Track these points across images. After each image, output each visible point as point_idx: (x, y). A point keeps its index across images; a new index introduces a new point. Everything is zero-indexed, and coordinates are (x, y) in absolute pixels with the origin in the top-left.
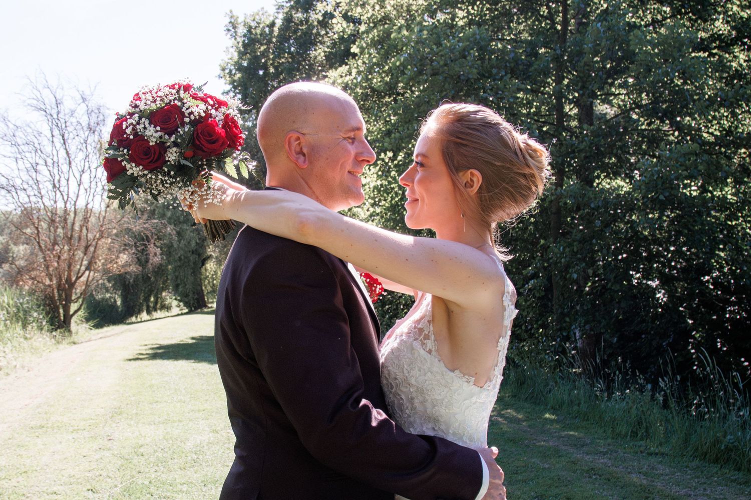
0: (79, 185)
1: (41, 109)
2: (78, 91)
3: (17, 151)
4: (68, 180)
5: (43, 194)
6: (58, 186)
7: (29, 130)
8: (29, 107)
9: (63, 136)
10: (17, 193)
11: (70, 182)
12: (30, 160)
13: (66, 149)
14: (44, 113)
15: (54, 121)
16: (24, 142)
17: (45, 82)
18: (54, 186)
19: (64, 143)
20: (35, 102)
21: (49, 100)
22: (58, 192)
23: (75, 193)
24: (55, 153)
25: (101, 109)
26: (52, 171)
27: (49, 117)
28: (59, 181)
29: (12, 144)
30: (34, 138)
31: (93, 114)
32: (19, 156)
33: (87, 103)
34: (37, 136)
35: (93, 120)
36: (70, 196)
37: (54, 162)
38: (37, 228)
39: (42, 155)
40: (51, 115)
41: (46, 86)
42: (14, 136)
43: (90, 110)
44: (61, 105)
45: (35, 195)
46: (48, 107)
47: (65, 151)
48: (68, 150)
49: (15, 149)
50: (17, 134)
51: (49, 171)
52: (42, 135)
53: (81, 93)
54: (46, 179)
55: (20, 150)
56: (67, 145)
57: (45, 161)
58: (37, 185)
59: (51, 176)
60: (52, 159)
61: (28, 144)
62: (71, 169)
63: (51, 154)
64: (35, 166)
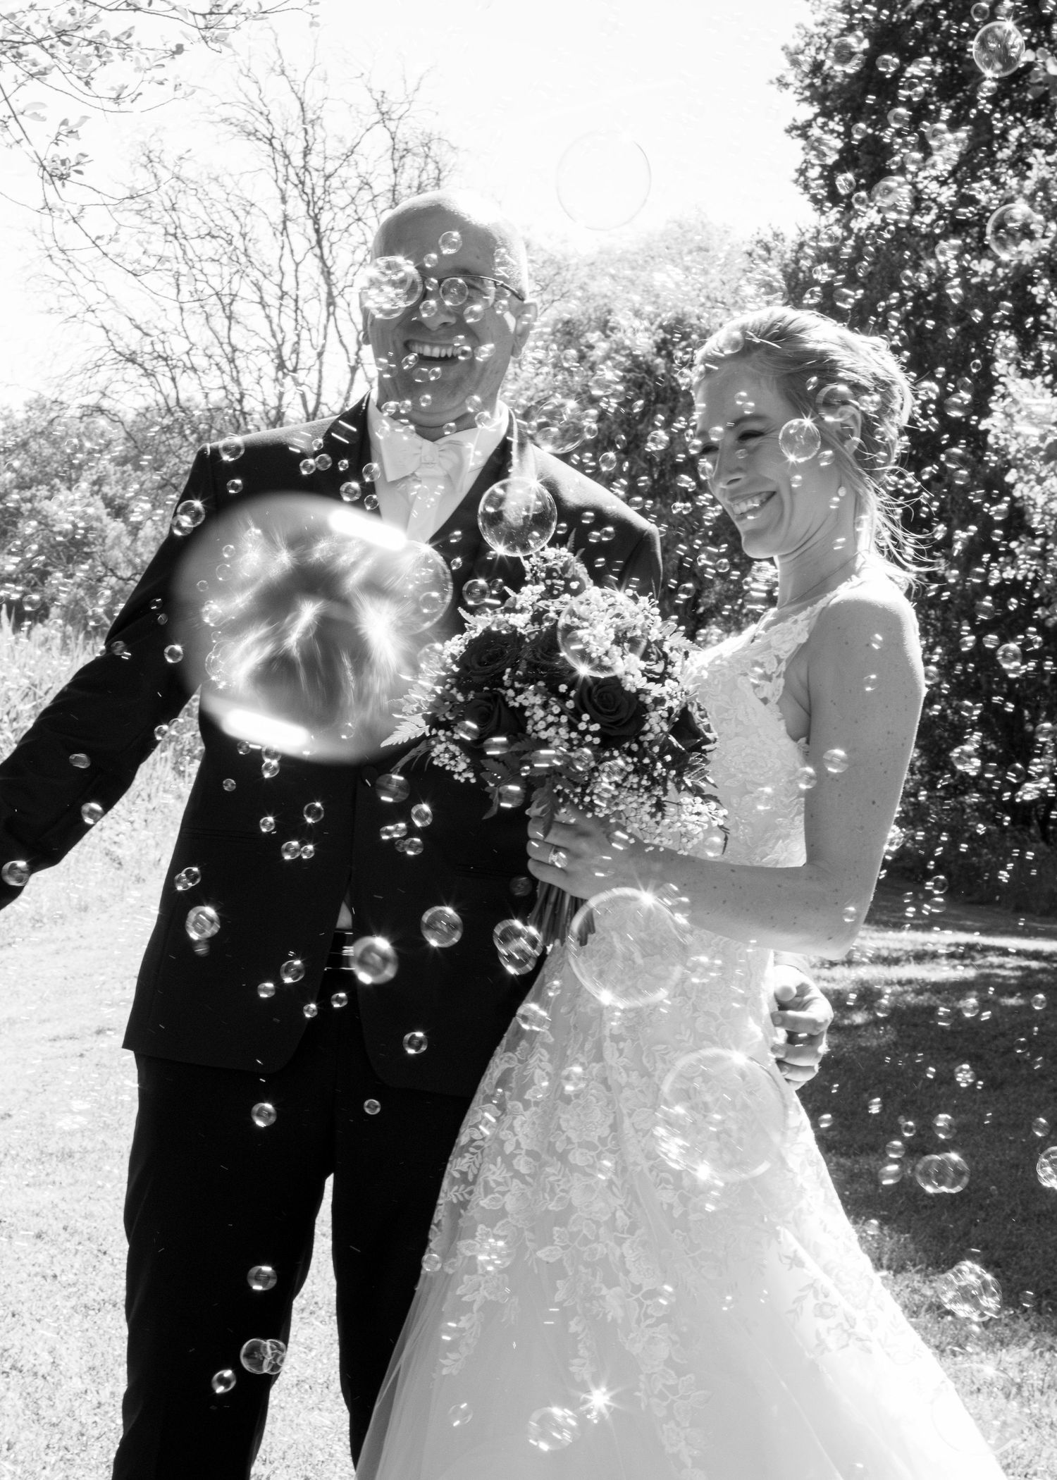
0: (353, 370)
1: (253, 134)
2: (370, 90)
3: (180, 254)
4: (320, 355)
5: (244, 386)
6: (290, 365)
7: (216, 192)
8: (224, 127)
9: (316, 220)
10: (173, 379)
11: (325, 357)
13: (322, 258)
14: (267, 148)
15: (291, 171)
16: (204, 231)
17: (276, 55)
18: (281, 366)
19: (319, 242)
20: (239, 114)
21: (284, 111)
22: (288, 381)
23: (340, 393)
24: (288, 266)
25: (434, 146)
26: (275, 320)
27: (280, 161)
28: (296, 351)
29: (167, 233)
30: (229, 219)
31: (408, 160)
33: (392, 125)
34: (241, 213)
35: (409, 174)
36: (323, 400)
37: (283, 295)
39: (249, 269)
40: (286, 156)
41: (278, 70)
42: (174, 209)
43: (401, 146)
44: (317, 128)
45: (224, 388)
46: (279, 133)
47: (317, 261)
48: (329, 263)
50: (181, 205)
51: (269, 319)
52: (253, 210)
53: (378, 96)
54: (256, 342)
55: (190, 255)
56: (325, 243)
57: (260, 289)
58: (232, 361)
59: (274, 336)
60: (280, 286)
61: (213, 237)
62: (332, 318)
63: (277, 268)
64: (227, 300)
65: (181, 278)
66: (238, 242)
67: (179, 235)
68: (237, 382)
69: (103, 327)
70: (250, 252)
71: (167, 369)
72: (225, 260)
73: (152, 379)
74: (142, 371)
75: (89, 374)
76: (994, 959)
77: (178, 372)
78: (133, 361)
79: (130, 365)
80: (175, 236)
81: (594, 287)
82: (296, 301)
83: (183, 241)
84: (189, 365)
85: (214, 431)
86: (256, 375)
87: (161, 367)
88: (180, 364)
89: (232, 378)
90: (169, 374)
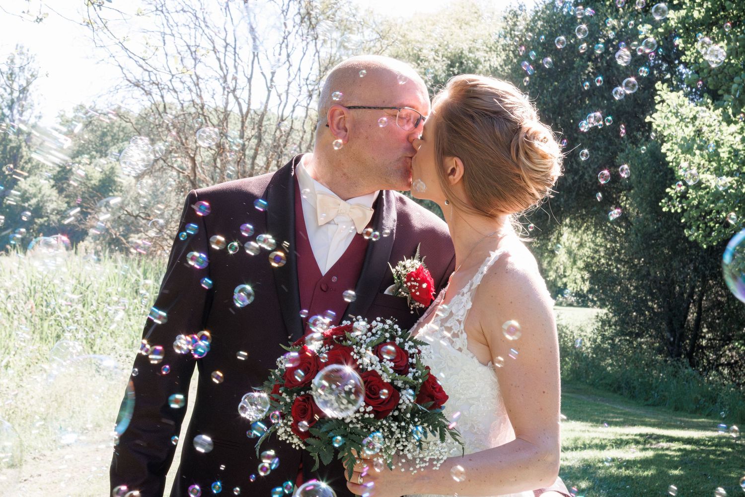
0: (269, 89)
3: (165, 22)
4: (249, 80)
5: (205, 99)
6: (231, 87)
12: (186, 38)
13: (250, 23)
16: (179, 8)
23: (261, 102)
26: (222, 60)
28: (235, 79)
29: (157, 9)
32: (168, 31)
36: (251, 107)
37: (227, 44)
38: (193, 160)
39: (206, 30)
45: (193, 101)
49: (161, 19)
51: (219, 59)
55: (171, 22)
57: (213, 42)
58: (197, 85)
59: (221, 69)
60: (225, 40)
61: (185, 11)
62: (256, 58)
63: (223, 29)
64: (193, 49)
65: (166, 36)
66: (199, 15)
67: (164, 10)
68: (200, 97)
69: (120, 66)
70: (207, 20)
71: (158, 90)
72: (192, 26)
73: (149, 96)
74: (143, 92)
75: (112, 94)
76: (665, 445)
77: (164, 92)
78: (138, 86)
79: (136, 88)
80: (162, 11)
81: (411, 36)
82: (235, 49)
83: (167, 14)
84: (171, 88)
85: (186, 127)
86: (211, 93)
87: (154, 89)
88: (166, 87)
89: (197, 95)
90: (159, 94)
